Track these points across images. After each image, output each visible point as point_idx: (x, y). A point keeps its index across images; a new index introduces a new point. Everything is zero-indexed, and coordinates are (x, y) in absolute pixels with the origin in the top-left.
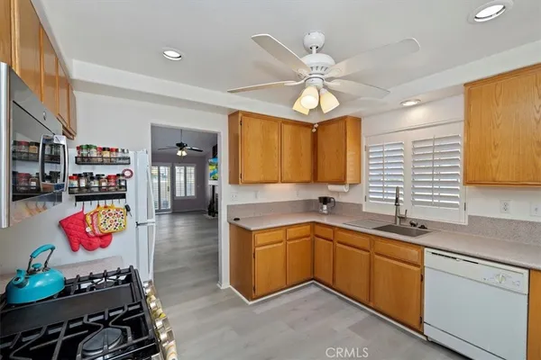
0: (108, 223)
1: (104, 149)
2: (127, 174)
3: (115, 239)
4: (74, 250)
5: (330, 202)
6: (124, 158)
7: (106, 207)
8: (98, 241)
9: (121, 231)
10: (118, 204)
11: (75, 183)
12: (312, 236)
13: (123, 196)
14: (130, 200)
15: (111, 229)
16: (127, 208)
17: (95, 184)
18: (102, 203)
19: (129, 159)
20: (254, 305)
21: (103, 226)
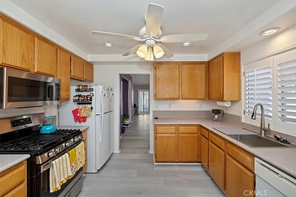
0: (85, 113)
1: (84, 86)
2: (92, 95)
3: (88, 119)
4: (76, 121)
5: (220, 113)
6: (91, 89)
7: (85, 107)
8: (82, 119)
9: (89, 117)
10: (89, 106)
11: (75, 98)
12: (199, 134)
13: (91, 103)
14: (93, 105)
15: (85, 116)
16: (92, 108)
17: (80, 98)
18: (84, 105)
19: (93, 89)
20: (157, 165)
21: (83, 114)
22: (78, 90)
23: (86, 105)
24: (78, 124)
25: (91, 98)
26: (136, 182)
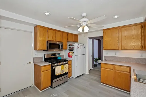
1: (71, 44)
2: (73, 47)
9: (73, 56)
10: (73, 52)
13: (73, 51)
14: (74, 51)
17: (70, 49)
19: (74, 45)
20: (102, 84)
21: (71, 55)
22: (69, 46)
23: (72, 51)
24: (69, 58)
25: (73, 49)
26: (87, 87)
